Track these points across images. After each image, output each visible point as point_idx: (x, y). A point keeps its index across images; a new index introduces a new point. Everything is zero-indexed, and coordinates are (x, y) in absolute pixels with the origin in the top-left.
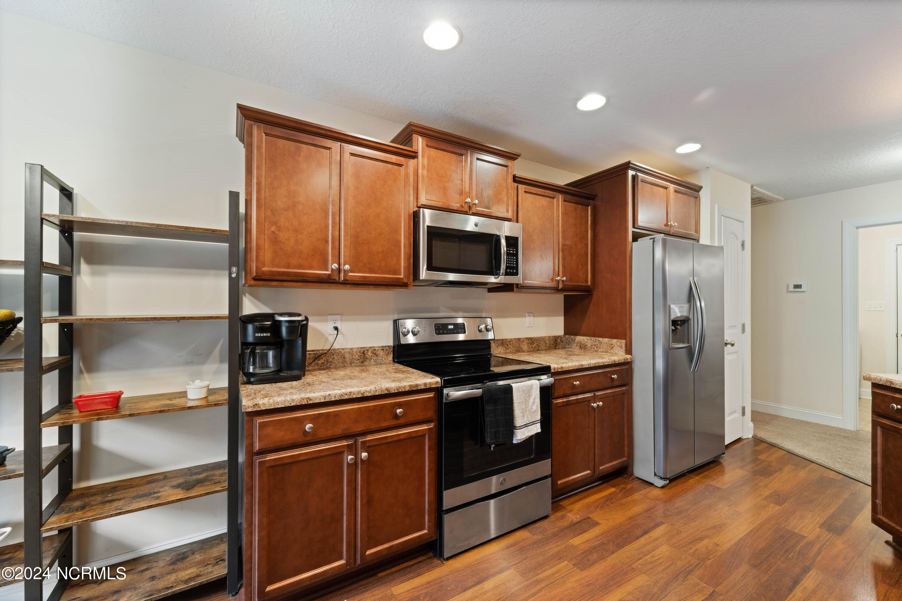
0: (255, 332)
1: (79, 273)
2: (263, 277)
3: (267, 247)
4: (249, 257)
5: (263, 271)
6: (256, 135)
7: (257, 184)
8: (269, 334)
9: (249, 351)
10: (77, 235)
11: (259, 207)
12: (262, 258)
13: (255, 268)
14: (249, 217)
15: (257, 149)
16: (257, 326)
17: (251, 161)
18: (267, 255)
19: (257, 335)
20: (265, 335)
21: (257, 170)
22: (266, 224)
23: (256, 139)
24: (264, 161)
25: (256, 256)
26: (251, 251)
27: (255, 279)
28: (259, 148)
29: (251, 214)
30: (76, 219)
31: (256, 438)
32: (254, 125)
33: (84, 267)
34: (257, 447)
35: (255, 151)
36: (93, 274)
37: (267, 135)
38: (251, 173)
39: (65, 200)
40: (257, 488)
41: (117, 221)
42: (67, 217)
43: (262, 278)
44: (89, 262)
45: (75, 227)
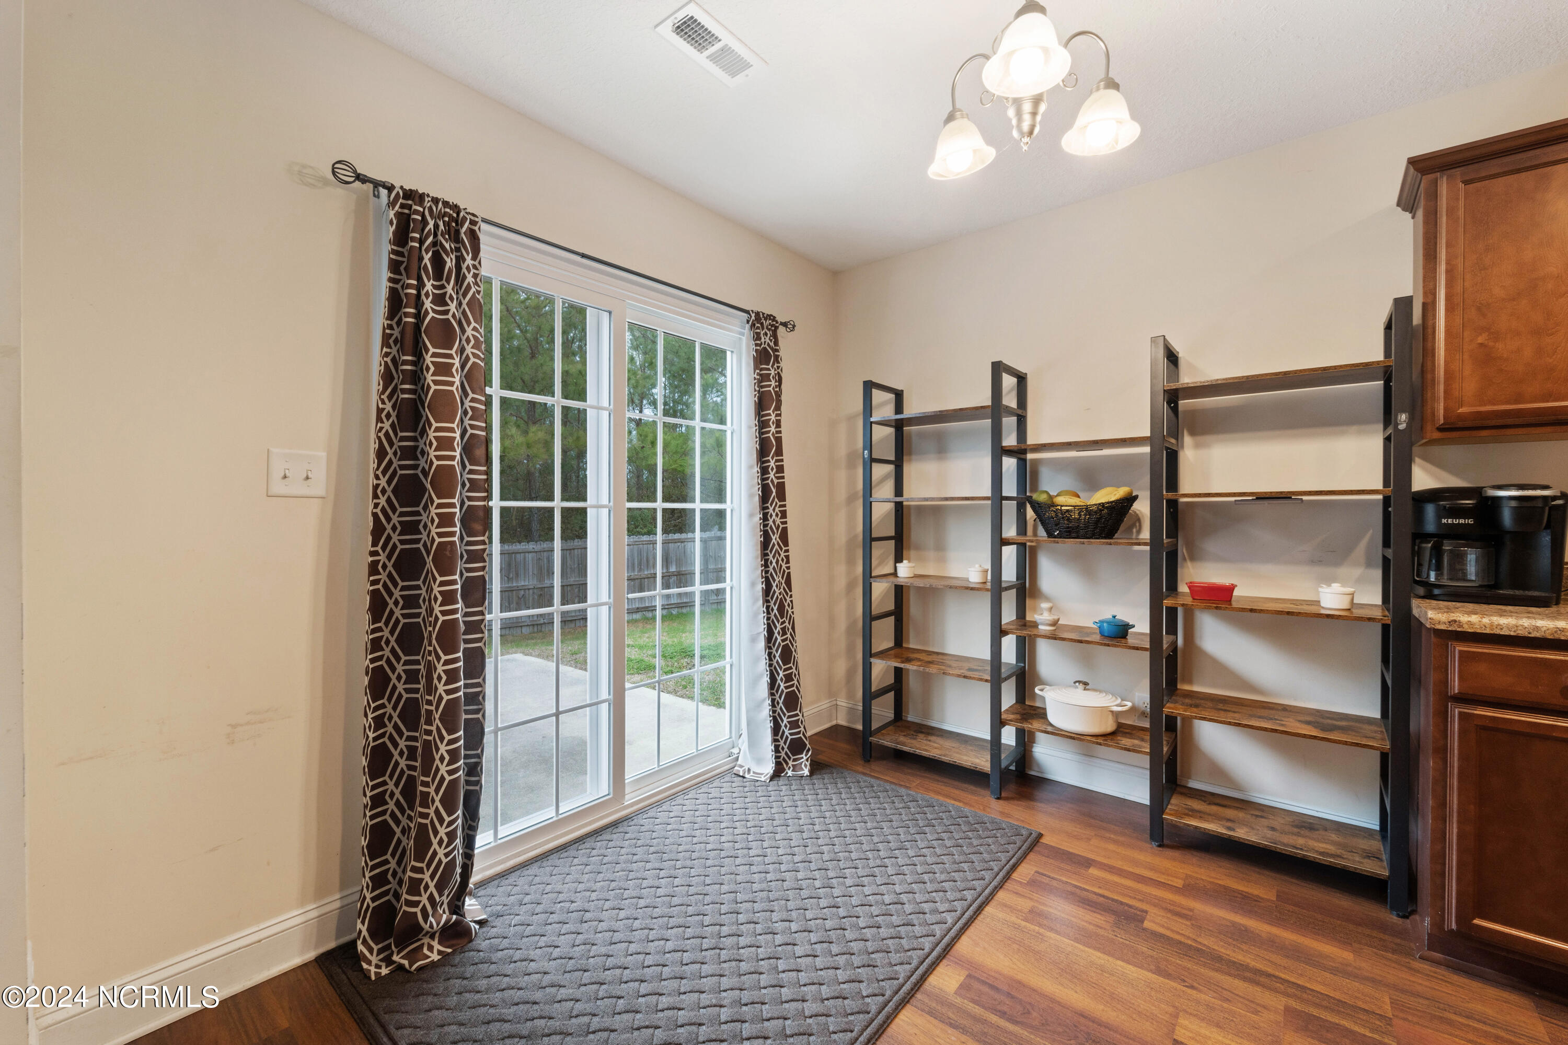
0: (1439, 517)
1: (1183, 447)
2: (1460, 424)
3: (1467, 372)
4: (1429, 394)
5: (1460, 415)
6: (1445, 192)
7: (1447, 271)
8: (1471, 521)
9: (1430, 545)
10: (1184, 404)
11: (1450, 309)
12: (1457, 393)
13: (1442, 412)
14: (1430, 331)
15: (1447, 215)
16: (1445, 507)
17: (1436, 237)
18: (1469, 386)
19: (1444, 521)
20: (1462, 521)
21: (1446, 249)
22: (1466, 334)
23: (1444, 199)
24: (1461, 230)
25: (1445, 392)
26: (1434, 385)
27: (1441, 429)
28: (1451, 211)
29: (1434, 324)
30: (1181, 386)
31: (1454, 675)
32: (1441, 177)
33: (1188, 440)
34: (1455, 687)
35: (1443, 220)
36: (1197, 446)
37: (1466, 183)
38: (1435, 258)
39: (1172, 367)
40: (1456, 751)
41: (1224, 379)
42: (1173, 386)
43: (1458, 426)
44: (1193, 433)
45: (1180, 395)
